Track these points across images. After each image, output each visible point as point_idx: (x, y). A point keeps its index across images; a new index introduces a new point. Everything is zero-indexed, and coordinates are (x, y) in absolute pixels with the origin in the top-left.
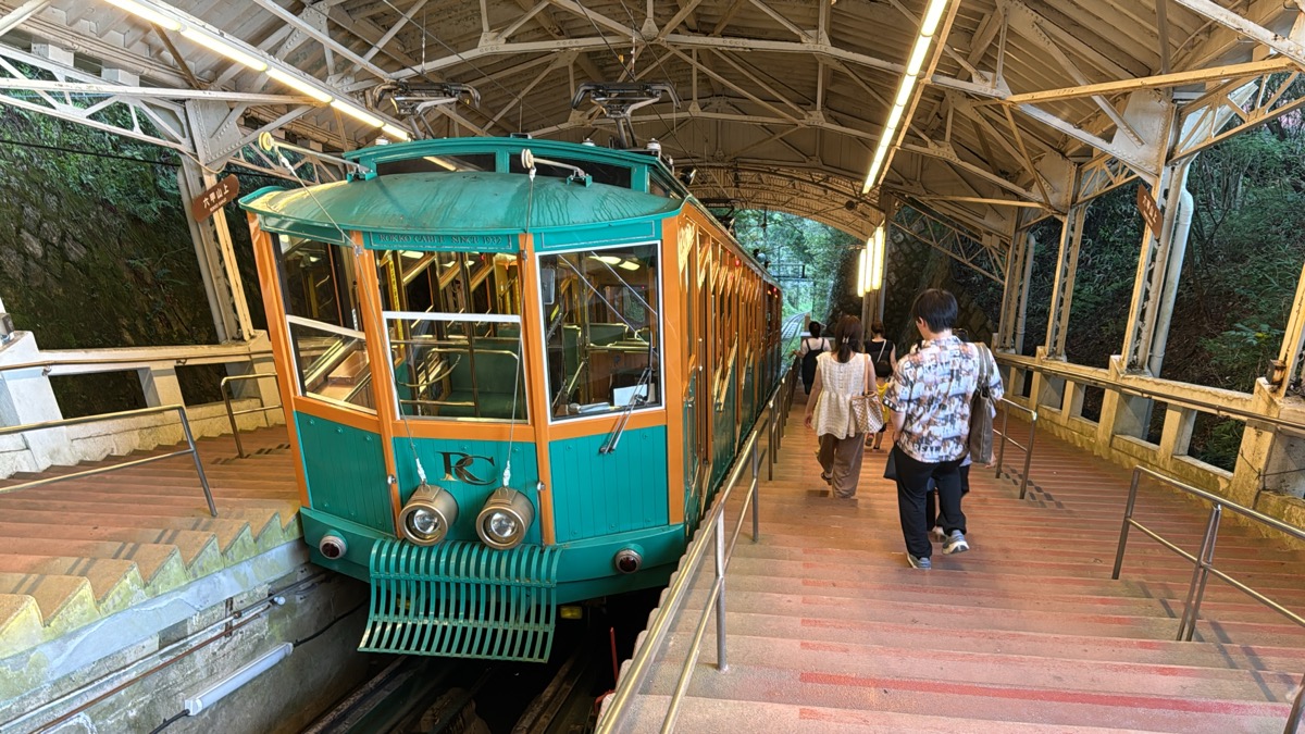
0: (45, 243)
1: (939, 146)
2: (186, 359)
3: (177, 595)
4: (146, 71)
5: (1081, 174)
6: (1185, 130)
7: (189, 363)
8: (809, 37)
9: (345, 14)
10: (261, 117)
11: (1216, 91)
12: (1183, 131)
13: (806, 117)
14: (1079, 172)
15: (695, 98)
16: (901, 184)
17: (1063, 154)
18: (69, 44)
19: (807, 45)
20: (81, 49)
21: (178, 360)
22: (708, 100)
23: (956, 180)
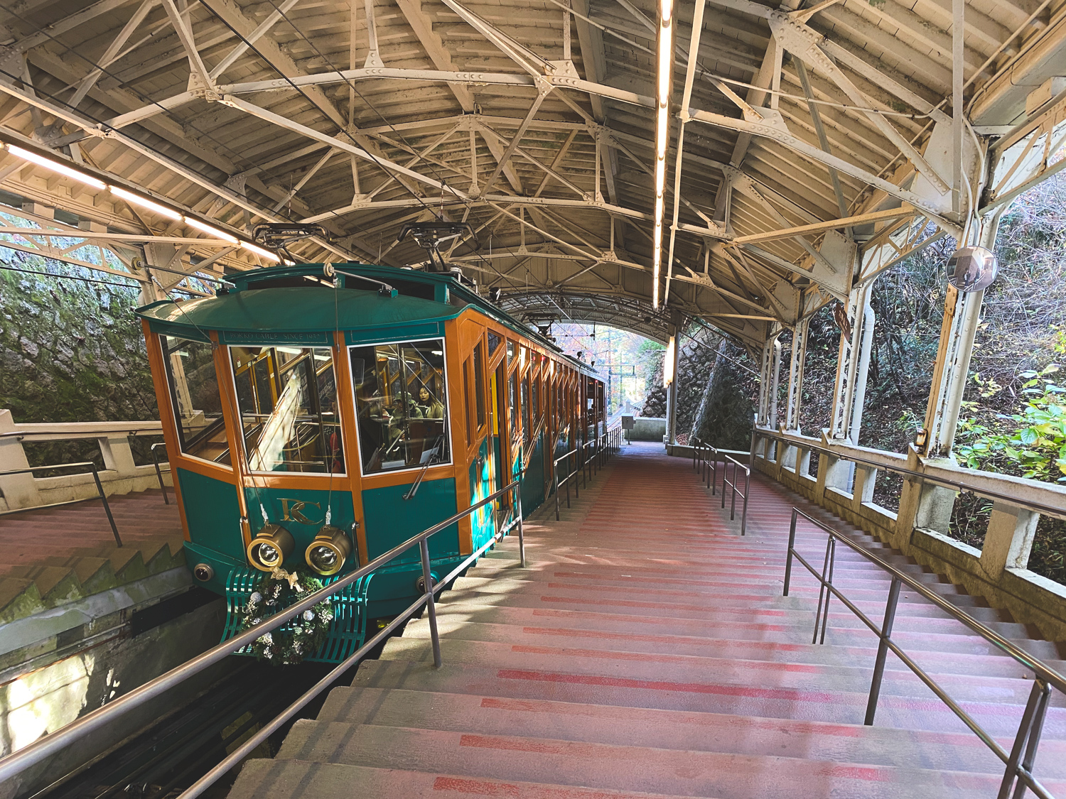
0: (40, 346)
1: (701, 276)
2: (136, 431)
3: (74, 607)
4: (111, 223)
5: (804, 296)
6: (865, 263)
7: (138, 434)
8: (588, 196)
9: (262, 184)
10: (203, 255)
11: (881, 233)
12: (863, 262)
13: (603, 255)
14: (803, 295)
15: (523, 243)
16: (682, 305)
17: (790, 282)
18: (49, 203)
19: (587, 202)
20: (59, 206)
21: (130, 432)
22: (541, 245)
23: (721, 302)
